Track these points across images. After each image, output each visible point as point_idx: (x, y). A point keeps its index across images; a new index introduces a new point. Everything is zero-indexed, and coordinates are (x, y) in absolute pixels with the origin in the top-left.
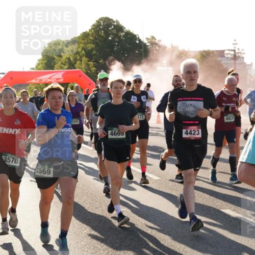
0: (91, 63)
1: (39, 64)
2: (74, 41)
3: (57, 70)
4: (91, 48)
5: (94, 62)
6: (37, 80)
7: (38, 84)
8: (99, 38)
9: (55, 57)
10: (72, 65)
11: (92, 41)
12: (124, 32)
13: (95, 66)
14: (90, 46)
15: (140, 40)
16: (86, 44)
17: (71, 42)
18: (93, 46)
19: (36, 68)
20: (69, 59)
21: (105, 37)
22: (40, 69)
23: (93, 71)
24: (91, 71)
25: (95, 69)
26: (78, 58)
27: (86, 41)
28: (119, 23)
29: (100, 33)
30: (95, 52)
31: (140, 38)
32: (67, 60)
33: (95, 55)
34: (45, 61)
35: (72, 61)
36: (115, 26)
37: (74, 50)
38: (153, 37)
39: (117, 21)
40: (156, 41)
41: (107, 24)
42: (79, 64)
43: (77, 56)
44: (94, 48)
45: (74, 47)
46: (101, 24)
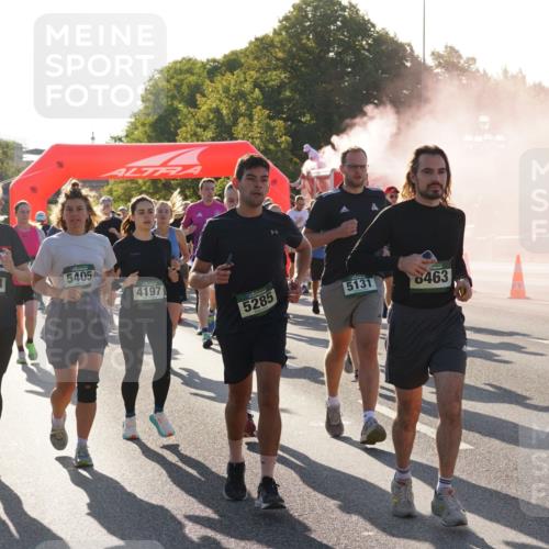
0: (278, 124)
1: (134, 127)
2: (232, 63)
3: (183, 143)
4: (277, 82)
5: (285, 120)
7: (133, 180)
8: (301, 53)
9: (180, 106)
10: (225, 130)
12: (370, 36)
13: (288, 132)
14: (276, 77)
15: (414, 59)
16: (266, 71)
17: (223, 64)
18: (283, 76)
19: (127, 136)
20: (217, 111)
21: (317, 51)
22: (139, 141)
23: (283, 146)
24: (278, 145)
25: (288, 138)
26: (243, 109)
27: (264, 61)
28: (357, 11)
31: (416, 53)
32: (211, 116)
33: (289, 100)
34: (151, 119)
35: (226, 118)
36: (345, 21)
37: (232, 88)
38: (452, 51)
39: (352, 6)
40: (462, 62)
41: (324, 16)
42: (245, 125)
43: (241, 104)
44: (286, 81)
45: (230, 79)
46: (306, 15)
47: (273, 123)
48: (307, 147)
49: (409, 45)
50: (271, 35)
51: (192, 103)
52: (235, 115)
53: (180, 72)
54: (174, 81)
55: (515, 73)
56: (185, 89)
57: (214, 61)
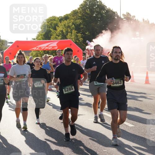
0: (79, 35)
1: (39, 36)
2: (66, 18)
3: (53, 40)
4: (79, 23)
5: (81, 34)
6: (37, 48)
7: (38, 51)
8: (86, 15)
9: (52, 30)
10: (64, 36)
11: (80, 18)
12: (105, 10)
13: (82, 37)
14: (79, 21)
15: (118, 16)
16: (76, 20)
17: (64, 18)
18: (81, 21)
19: (37, 38)
20: (62, 31)
21: (90, 14)
22: (40, 40)
23: (81, 41)
24: (79, 41)
25: (82, 39)
26: (69, 30)
27: (75, 17)
28: (102, 3)
29: (87, 11)
30: (82, 26)
31: (118, 15)
32: (60, 32)
33: (82, 28)
34: (44, 33)
35: (65, 33)
36: (98, 5)
37: (66, 24)
38: (128, 14)
40: (131, 17)
41: (92, 4)
42: (70, 35)
43: (69, 29)
44: (81, 22)
45: (66, 22)
46: (87, 4)
47: (78, 35)
49: (116, 12)
50: (77, 9)
51: (55, 29)
53: (52, 20)
54: (50, 23)
55: (146, 20)
56: (53, 25)
57: (61, 17)
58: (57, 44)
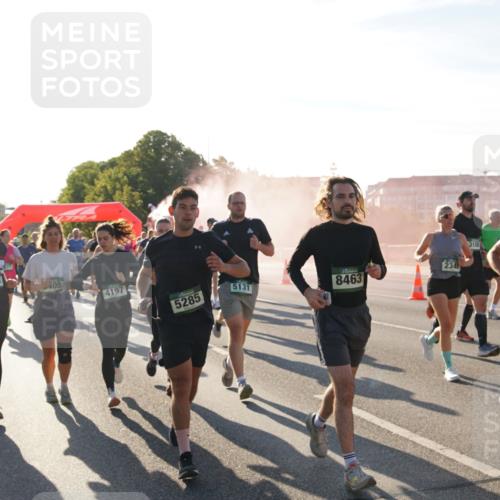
0: (136, 194)
1: (62, 196)
2: (113, 163)
3: (88, 203)
4: (136, 173)
5: (140, 192)
8: (148, 159)
9: (86, 185)
10: (109, 197)
11: (137, 164)
12: (182, 151)
13: (141, 198)
14: (135, 170)
15: (204, 162)
16: (130, 167)
17: (108, 164)
18: (139, 170)
19: (59, 200)
20: (105, 187)
21: (155, 157)
22: (65, 202)
23: (139, 205)
24: (136, 205)
25: (142, 201)
26: (118, 186)
27: (129, 162)
28: (175, 139)
29: (149, 153)
31: (205, 159)
32: (102, 190)
33: (142, 182)
34: (71, 192)
35: (109, 191)
36: (170, 143)
37: (113, 176)
38: (222, 159)
39: (173, 136)
40: (228, 164)
41: (159, 140)
42: (119, 194)
43: (117, 183)
44: (140, 172)
45: (112, 171)
46: (150, 140)
47: (134, 193)
48: (150, 205)
49: (201, 155)
50: (133, 150)
51: (92, 183)
52: (114, 189)
53: (86, 168)
54: (83, 172)
55: (253, 170)
56: (89, 177)
57: (104, 162)
58: (96, 210)
